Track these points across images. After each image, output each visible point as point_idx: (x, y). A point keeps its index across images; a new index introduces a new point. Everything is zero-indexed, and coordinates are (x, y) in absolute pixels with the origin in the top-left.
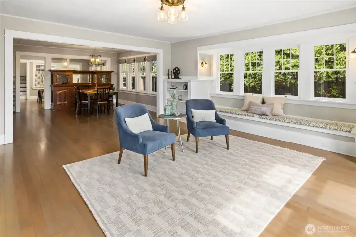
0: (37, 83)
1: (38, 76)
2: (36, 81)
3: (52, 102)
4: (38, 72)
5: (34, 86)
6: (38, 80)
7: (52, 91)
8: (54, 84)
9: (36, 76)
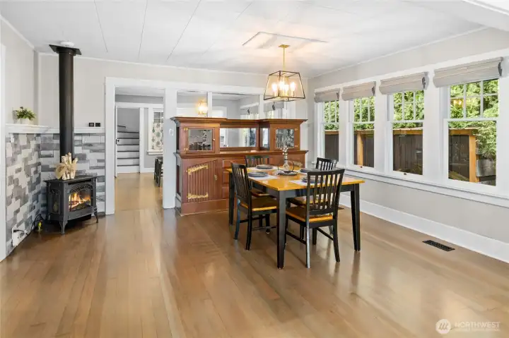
0: (155, 144)
1: (156, 131)
2: (153, 140)
3: (178, 191)
4: (156, 124)
5: (150, 150)
6: (157, 139)
7: (178, 168)
8: (180, 151)
9: (154, 131)
